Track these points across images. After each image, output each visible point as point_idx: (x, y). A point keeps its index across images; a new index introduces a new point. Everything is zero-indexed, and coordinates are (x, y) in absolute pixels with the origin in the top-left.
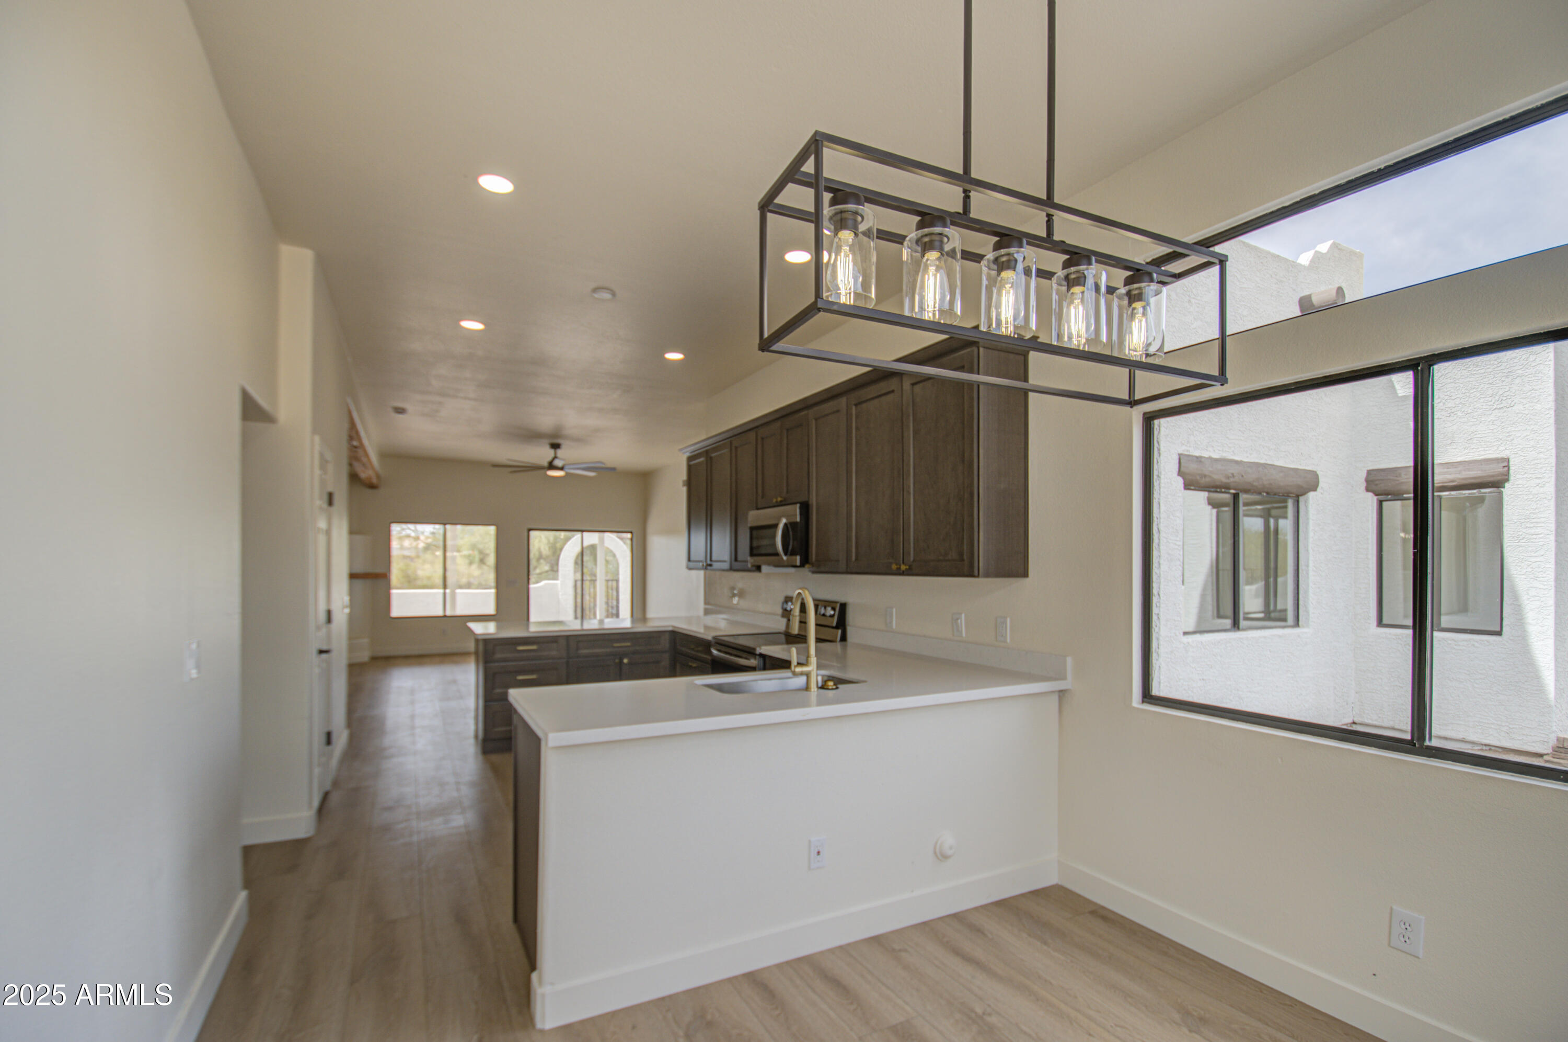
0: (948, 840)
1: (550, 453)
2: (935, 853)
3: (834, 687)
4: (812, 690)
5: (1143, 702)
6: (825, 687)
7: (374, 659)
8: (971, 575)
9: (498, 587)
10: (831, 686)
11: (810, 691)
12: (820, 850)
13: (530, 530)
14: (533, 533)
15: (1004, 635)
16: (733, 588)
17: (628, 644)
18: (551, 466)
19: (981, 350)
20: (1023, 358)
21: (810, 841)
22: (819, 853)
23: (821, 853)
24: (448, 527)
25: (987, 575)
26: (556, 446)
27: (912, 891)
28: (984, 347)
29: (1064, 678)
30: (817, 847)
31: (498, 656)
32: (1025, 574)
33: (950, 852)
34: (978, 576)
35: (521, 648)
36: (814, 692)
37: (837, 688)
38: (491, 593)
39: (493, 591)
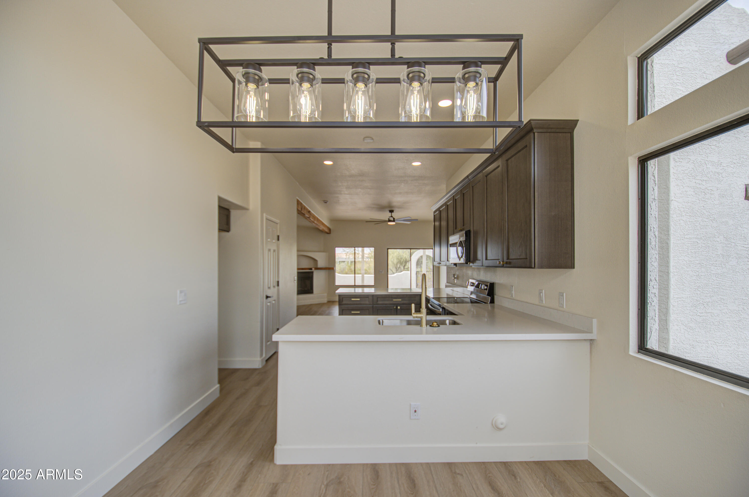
0: (501, 419)
1: (390, 214)
2: (492, 424)
3: (437, 326)
4: (423, 326)
5: (639, 352)
6: (432, 326)
7: (329, 302)
8: (530, 267)
9: (375, 274)
10: (435, 325)
11: (422, 327)
12: (417, 410)
13: (388, 249)
14: (389, 250)
15: (562, 303)
16: (454, 275)
17: (400, 300)
18: (390, 221)
19: (536, 134)
20: (569, 134)
21: (410, 405)
22: (415, 411)
23: (417, 411)
24: (356, 248)
25: (541, 267)
26: (391, 211)
27: (477, 443)
28: (538, 132)
29: (591, 333)
30: (415, 408)
31: (344, 302)
32: (573, 267)
33: (501, 426)
34: (534, 268)
35: (353, 299)
36: (424, 327)
37: (439, 326)
38: (372, 276)
39: (373, 275)
